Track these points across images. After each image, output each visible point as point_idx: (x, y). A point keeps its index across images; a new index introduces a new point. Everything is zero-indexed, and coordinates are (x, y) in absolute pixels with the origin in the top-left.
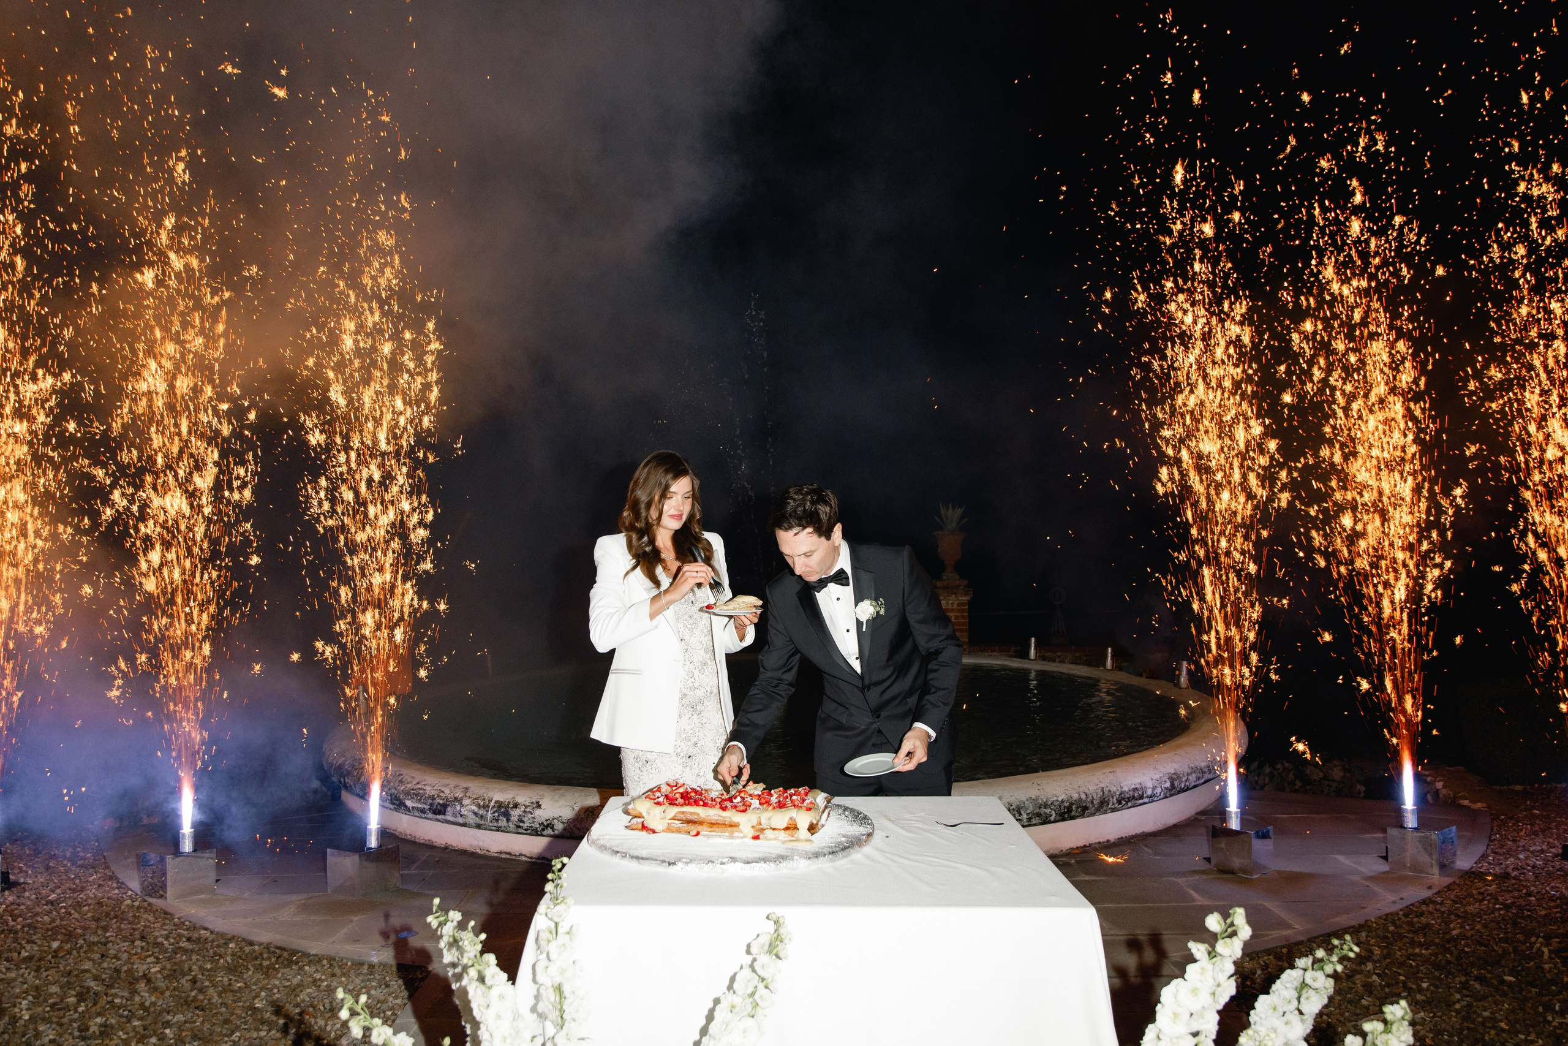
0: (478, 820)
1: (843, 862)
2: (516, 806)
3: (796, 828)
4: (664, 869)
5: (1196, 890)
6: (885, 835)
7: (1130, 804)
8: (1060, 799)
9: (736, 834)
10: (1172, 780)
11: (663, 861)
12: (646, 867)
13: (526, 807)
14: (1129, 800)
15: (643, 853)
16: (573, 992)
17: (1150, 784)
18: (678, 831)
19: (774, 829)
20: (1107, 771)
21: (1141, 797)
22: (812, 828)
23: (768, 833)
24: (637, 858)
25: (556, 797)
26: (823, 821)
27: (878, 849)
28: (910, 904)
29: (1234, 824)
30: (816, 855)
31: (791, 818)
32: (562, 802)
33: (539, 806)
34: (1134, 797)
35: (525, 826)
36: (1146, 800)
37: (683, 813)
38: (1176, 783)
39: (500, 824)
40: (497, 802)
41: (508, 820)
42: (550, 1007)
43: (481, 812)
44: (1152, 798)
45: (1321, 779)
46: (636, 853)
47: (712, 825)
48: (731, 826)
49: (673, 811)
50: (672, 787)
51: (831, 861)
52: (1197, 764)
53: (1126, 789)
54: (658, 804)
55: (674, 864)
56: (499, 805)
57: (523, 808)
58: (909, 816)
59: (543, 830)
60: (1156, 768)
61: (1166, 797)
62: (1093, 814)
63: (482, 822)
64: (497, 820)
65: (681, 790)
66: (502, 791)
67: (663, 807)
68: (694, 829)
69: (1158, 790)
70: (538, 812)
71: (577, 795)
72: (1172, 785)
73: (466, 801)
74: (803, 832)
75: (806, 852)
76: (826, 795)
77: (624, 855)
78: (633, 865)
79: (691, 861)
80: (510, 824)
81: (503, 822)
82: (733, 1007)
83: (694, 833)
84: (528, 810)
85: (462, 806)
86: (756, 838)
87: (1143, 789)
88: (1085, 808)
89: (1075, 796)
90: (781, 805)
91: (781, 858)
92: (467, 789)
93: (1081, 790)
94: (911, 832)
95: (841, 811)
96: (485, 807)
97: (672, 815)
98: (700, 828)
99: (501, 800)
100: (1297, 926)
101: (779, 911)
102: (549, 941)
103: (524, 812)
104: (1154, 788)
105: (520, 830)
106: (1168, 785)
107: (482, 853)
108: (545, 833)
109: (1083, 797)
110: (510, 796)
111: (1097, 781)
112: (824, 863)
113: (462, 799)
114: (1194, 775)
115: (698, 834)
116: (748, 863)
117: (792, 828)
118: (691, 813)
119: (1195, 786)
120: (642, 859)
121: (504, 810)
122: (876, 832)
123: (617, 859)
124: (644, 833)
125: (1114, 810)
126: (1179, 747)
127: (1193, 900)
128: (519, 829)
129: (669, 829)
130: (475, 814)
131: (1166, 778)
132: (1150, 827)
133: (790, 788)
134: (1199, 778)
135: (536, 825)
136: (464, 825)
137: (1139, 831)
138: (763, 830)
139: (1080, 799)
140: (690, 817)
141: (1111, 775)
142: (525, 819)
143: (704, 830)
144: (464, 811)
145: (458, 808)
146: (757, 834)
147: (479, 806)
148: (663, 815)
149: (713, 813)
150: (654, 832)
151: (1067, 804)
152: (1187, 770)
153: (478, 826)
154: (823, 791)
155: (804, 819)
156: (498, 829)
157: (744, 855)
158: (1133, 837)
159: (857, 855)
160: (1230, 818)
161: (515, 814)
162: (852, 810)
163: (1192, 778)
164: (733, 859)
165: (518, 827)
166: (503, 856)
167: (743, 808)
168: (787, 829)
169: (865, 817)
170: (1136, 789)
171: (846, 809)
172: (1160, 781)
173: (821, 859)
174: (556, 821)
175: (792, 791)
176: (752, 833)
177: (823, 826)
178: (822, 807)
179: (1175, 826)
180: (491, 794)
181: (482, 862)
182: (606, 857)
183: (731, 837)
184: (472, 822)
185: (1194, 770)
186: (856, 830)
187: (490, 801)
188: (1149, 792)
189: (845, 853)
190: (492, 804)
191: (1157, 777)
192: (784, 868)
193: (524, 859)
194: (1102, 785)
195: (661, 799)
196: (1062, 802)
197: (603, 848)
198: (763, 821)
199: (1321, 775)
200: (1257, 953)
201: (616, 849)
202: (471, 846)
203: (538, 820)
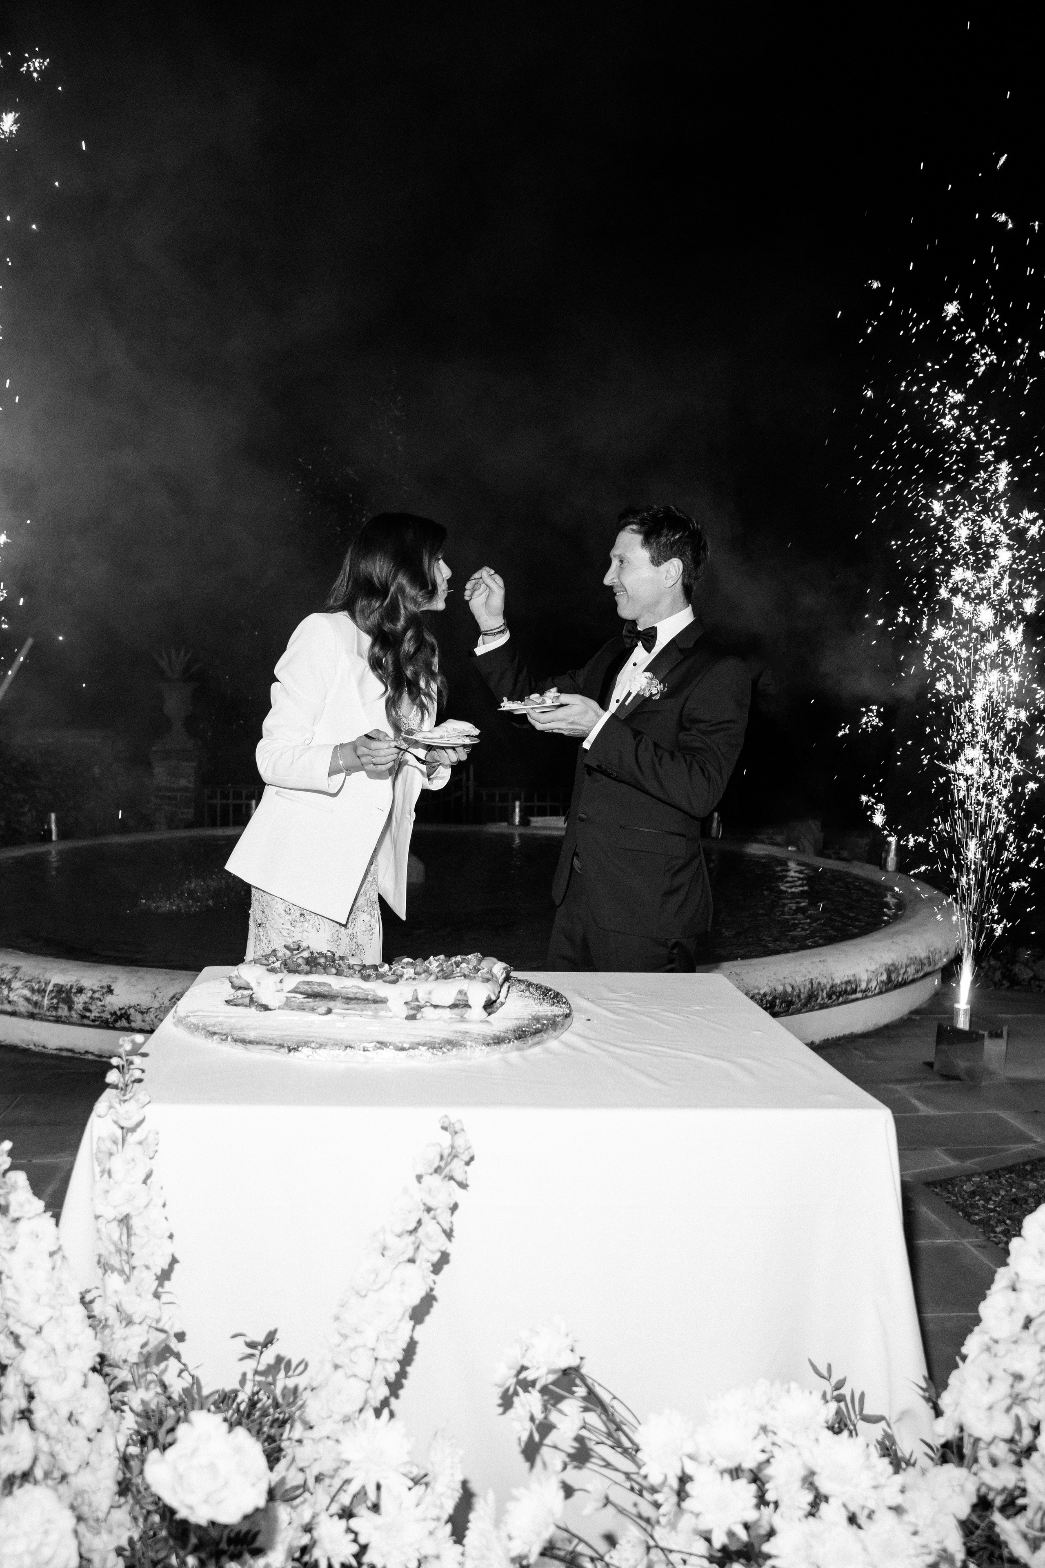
0: (30, 1008)
1: (534, 1052)
2: (81, 990)
3: (467, 1006)
4: (282, 1057)
5: (919, 1099)
6: (584, 1017)
7: (841, 1000)
8: (762, 992)
9: (382, 1013)
10: (889, 973)
11: (281, 1046)
12: (256, 1054)
13: (94, 992)
14: (841, 994)
15: (252, 1035)
16: (147, 1228)
17: (864, 977)
18: (301, 1008)
19: (436, 1007)
20: (816, 959)
21: (854, 991)
22: (490, 1006)
23: (428, 1012)
24: (243, 1041)
25: (133, 980)
26: (502, 999)
27: (579, 1035)
28: (639, 1105)
29: (963, 1023)
30: (498, 1041)
31: (460, 992)
32: (141, 986)
33: (110, 991)
34: (846, 991)
35: (92, 1015)
36: (859, 995)
37: (308, 983)
38: (893, 976)
39: (60, 1013)
40: (55, 985)
41: (70, 1009)
42: (112, 1248)
43: (36, 998)
44: (867, 994)
45: (1031, 979)
46: (242, 1035)
47: (348, 999)
48: (375, 1002)
49: (293, 981)
50: (291, 950)
51: (519, 1049)
52: (917, 954)
53: (838, 981)
54: (272, 970)
55: (296, 1049)
56: (59, 990)
57: (90, 994)
58: (612, 995)
59: (116, 1021)
60: (871, 958)
61: (881, 993)
62: (799, 1011)
63: (36, 1011)
64: (56, 1009)
65: (306, 954)
66: (63, 971)
67: (280, 976)
68: (322, 1006)
69: (873, 984)
70: (109, 999)
71: (160, 978)
72: (889, 977)
73: (16, 984)
74: (477, 1011)
75: (484, 1037)
76: (504, 965)
77: (224, 1037)
78: (239, 1051)
79: (321, 1046)
80: (74, 1014)
81: (63, 1011)
82: (384, 1248)
83: (323, 1009)
84: (97, 995)
85: (10, 989)
86: (412, 1017)
87: (857, 983)
88: (791, 1003)
89: (780, 989)
90: (446, 976)
91: (451, 1044)
92: (17, 969)
93: (787, 981)
94: (618, 1014)
95: (523, 987)
96: (42, 991)
97: (292, 986)
98: (331, 1004)
99: (62, 982)
100: (1039, 1140)
101: (455, 1114)
102: (111, 1154)
103: (92, 998)
104: (869, 981)
105: (86, 1021)
106: (884, 977)
107: (37, 1050)
108: (118, 1025)
109: (789, 990)
110: (74, 979)
111: (804, 971)
112: (511, 1053)
113: (10, 981)
114: (913, 967)
115: (329, 1011)
116: (403, 1049)
117: (461, 1005)
118: (320, 984)
119: (913, 981)
120: (251, 1042)
121: (64, 995)
122: (574, 1014)
123: (213, 1044)
124: (253, 1009)
125: (823, 1007)
126: (897, 933)
127: (917, 1110)
128: (84, 1020)
129: (288, 1005)
130: (27, 1000)
131: (882, 970)
132: (859, 1027)
133: (455, 955)
134: (917, 971)
135: (106, 1015)
136: (13, 1014)
137: (847, 1031)
138: (419, 1008)
139: (785, 992)
140: (318, 989)
141: (821, 965)
142: (93, 1008)
143: (337, 1006)
144: (13, 996)
145: (6, 992)
146: (413, 1012)
147: (33, 991)
148: (279, 986)
149: (350, 984)
150: (266, 1008)
151: (769, 998)
152: (905, 961)
153: (32, 1016)
154: (500, 960)
155: (478, 993)
156: (58, 1020)
157: (396, 1040)
158: (839, 1039)
159: (553, 1043)
160: (958, 1014)
161: (80, 1001)
162: (538, 987)
163: (911, 970)
164: (382, 1045)
165: (83, 1017)
166: (64, 1054)
167: (393, 978)
168: (454, 1006)
169: (557, 995)
170: (848, 982)
171: (530, 985)
172: (876, 973)
173: (504, 1047)
174: (132, 1011)
175: (459, 958)
176: (405, 1011)
177: (502, 1004)
178: (501, 980)
179: (887, 1027)
180: (48, 976)
181: (34, 1060)
182: (199, 1041)
183: (376, 1016)
184: (23, 1010)
185: (913, 961)
186: (547, 1009)
187: (47, 984)
188: (863, 986)
189: (536, 1039)
190: (50, 988)
191: (873, 968)
192: (452, 1059)
193: (90, 1057)
194: (811, 977)
195: (277, 965)
196: (765, 995)
197: (194, 1028)
198: (421, 996)
199: (1032, 974)
200: (997, 1171)
201: (211, 1029)
202: (22, 1041)
203: (109, 1008)
